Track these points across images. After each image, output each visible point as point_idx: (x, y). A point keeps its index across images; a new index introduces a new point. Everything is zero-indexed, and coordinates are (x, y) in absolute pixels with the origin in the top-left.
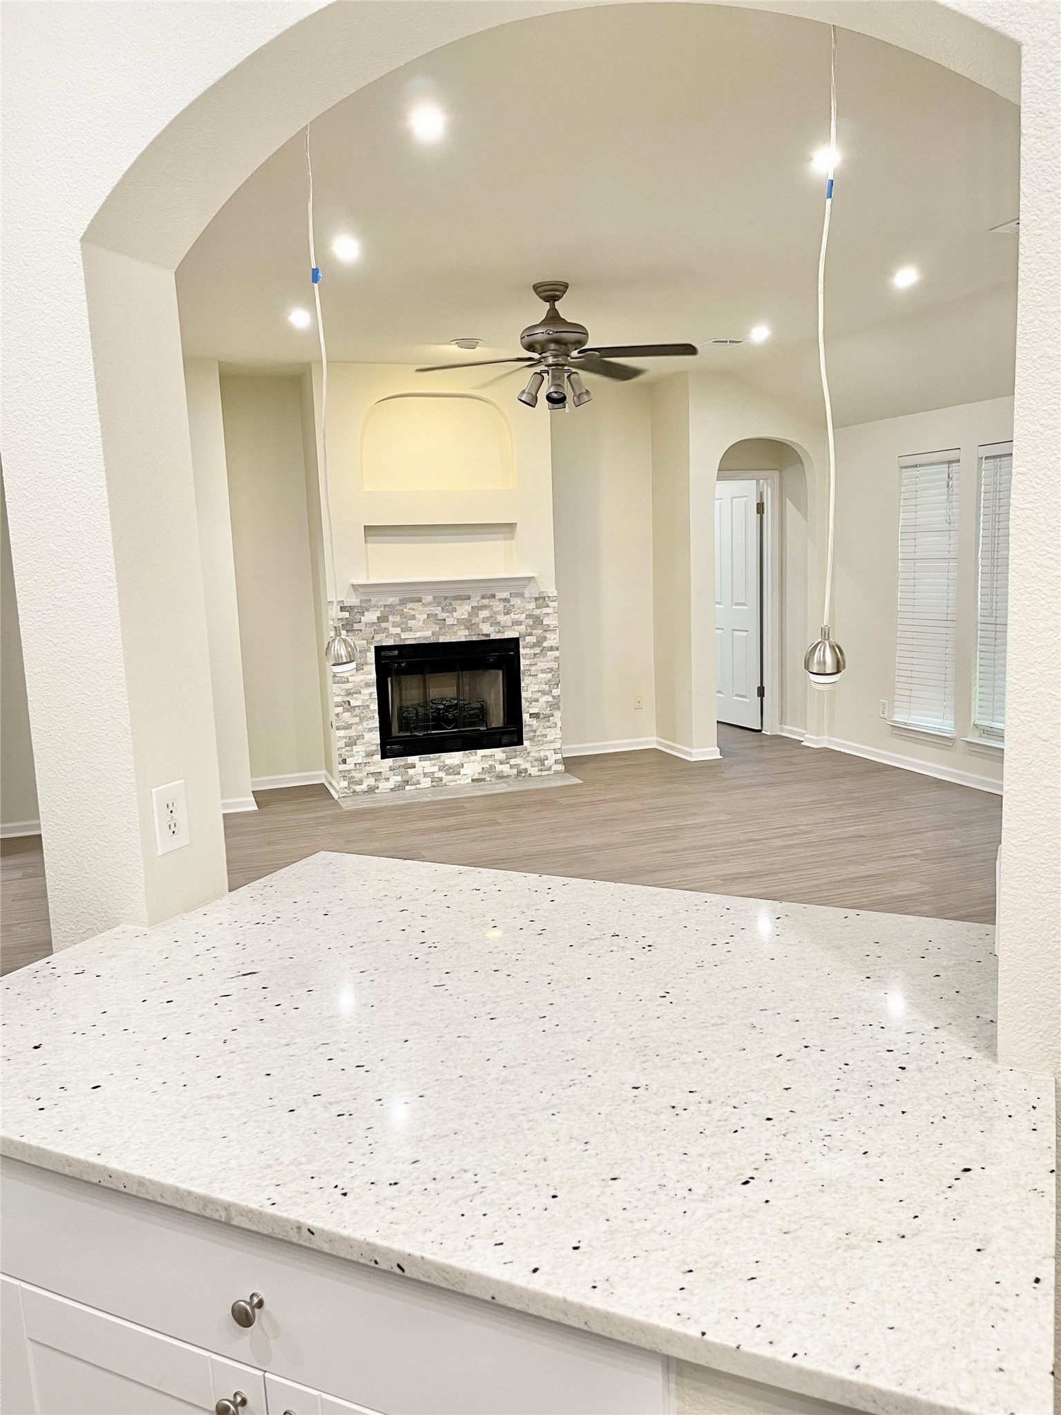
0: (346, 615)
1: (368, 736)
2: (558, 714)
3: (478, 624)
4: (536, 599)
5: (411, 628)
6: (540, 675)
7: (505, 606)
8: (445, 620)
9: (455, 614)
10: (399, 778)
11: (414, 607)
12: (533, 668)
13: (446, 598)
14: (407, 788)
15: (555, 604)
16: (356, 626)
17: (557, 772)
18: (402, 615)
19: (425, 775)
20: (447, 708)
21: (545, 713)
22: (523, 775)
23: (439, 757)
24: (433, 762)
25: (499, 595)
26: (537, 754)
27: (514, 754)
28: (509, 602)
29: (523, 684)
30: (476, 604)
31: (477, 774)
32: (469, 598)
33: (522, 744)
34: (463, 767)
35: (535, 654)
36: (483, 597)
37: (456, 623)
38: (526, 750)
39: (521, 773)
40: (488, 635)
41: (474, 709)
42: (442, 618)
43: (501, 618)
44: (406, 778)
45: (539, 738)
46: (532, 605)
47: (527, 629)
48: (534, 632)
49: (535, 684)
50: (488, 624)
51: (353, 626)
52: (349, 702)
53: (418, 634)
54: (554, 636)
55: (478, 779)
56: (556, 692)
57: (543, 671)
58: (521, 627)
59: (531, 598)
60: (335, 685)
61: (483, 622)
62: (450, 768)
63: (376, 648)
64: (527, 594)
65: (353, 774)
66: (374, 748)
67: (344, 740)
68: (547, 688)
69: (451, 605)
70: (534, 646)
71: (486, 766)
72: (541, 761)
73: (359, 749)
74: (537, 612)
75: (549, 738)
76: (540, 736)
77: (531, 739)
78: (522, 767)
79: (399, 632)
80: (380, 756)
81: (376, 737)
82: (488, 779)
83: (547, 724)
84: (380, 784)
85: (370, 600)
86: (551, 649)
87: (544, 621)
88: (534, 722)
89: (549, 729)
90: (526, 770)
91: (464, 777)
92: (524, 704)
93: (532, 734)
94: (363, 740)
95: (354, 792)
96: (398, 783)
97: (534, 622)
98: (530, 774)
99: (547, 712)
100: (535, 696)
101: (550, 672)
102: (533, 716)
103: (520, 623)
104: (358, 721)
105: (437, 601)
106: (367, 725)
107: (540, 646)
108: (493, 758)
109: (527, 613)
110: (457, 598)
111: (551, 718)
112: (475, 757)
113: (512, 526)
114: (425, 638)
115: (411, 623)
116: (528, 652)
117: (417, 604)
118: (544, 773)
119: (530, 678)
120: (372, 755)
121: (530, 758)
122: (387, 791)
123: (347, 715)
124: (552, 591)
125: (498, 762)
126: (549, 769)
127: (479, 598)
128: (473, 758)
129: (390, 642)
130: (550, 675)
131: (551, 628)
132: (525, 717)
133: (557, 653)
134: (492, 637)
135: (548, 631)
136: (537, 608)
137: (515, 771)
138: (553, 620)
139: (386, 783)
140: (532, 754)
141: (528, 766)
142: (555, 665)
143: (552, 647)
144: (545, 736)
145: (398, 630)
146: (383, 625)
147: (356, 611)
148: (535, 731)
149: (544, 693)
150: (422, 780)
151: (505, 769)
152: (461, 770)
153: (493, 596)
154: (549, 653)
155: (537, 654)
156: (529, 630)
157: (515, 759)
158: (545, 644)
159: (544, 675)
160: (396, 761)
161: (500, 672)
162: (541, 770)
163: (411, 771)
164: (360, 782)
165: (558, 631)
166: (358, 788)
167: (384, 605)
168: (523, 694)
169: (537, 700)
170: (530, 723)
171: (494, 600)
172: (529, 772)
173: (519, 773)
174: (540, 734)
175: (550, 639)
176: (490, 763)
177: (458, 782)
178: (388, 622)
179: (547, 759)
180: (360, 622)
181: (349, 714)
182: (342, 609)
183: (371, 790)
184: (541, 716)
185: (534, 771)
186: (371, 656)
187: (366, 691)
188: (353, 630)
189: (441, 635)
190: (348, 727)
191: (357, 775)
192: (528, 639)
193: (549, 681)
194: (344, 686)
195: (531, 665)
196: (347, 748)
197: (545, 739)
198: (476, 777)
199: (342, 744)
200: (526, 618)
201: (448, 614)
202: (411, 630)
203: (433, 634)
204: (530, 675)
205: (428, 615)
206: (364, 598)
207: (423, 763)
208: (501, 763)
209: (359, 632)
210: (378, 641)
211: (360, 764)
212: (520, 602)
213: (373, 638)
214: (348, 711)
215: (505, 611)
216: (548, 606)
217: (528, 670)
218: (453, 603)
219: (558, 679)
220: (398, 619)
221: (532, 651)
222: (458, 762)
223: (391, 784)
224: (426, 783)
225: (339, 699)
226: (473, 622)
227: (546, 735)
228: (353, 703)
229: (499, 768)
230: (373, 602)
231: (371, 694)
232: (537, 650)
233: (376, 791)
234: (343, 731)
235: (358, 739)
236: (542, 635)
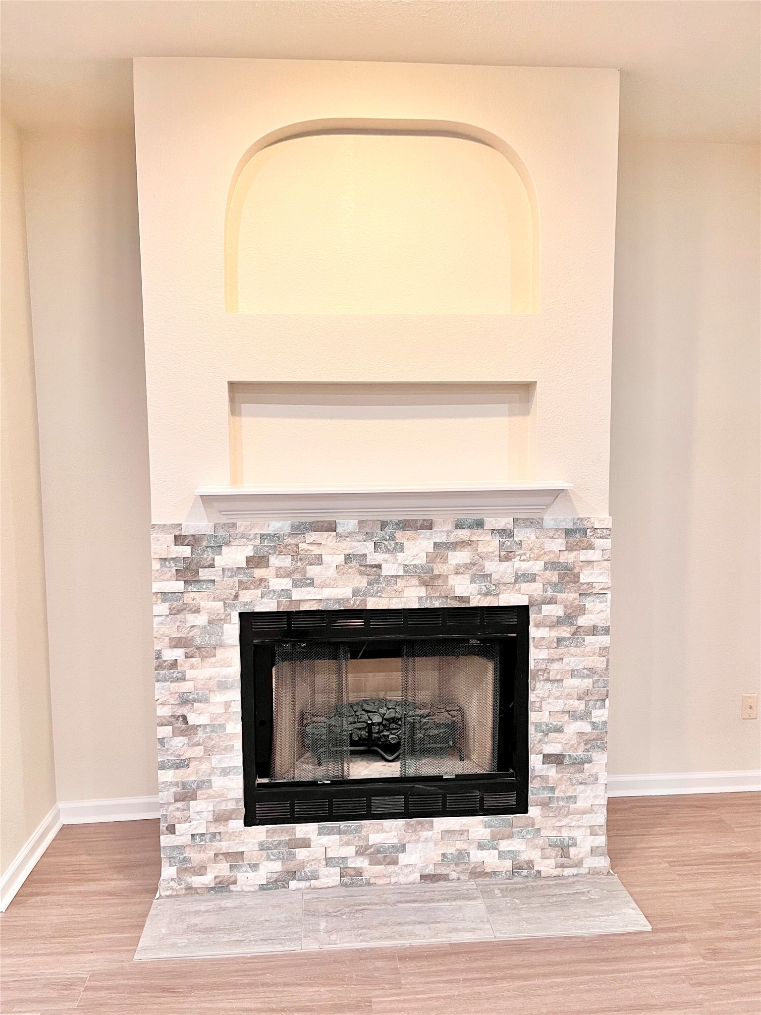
0: (185, 551)
1: (218, 782)
2: (600, 758)
3: (447, 577)
4: (568, 532)
5: (312, 579)
6: (569, 682)
7: (502, 545)
8: (379, 566)
9: (400, 556)
10: (277, 866)
11: (319, 541)
12: (555, 666)
13: (384, 525)
14: (293, 884)
15: (607, 543)
16: (204, 574)
17: (594, 872)
18: (296, 555)
19: (329, 862)
20: (390, 722)
21: (574, 754)
22: (525, 872)
23: (358, 830)
24: (345, 838)
25: (493, 522)
26: (554, 833)
27: (508, 830)
28: (512, 537)
29: (532, 697)
30: (444, 539)
31: (432, 867)
32: (428, 525)
33: (526, 811)
34: (404, 851)
35: (559, 640)
36: (459, 526)
37: (401, 573)
38: (533, 825)
39: (521, 868)
40: (466, 599)
41: (438, 726)
42: (376, 563)
43: (492, 567)
44: (291, 865)
45: (561, 803)
46: (558, 544)
47: (545, 591)
48: (561, 596)
49: (557, 698)
50: (468, 577)
51: (198, 572)
52: (184, 718)
53: (326, 593)
54: (600, 606)
55: (434, 875)
56: (599, 715)
57: (573, 674)
58: (534, 585)
59: (557, 530)
60: (158, 685)
61: (456, 573)
62: (379, 852)
63: (241, 615)
64: (549, 521)
65: (188, 853)
66: (231, 806)
67: (174, 789)
68: (580, 706)
69: (393, 538)
70: (559, 622)
71: (451, 850)
72: (563, 848)
73: (202, 807)
74: (568, 558)
75: (580, 804)
76: (562, 798)
77: (544, 804)
78: (524, 857)
79: (289, 587)
80: (242, 821)
81: (235, 785)
82: (454, 875)
83: (577, 775)
84: (239, 875)
85: (234, 524)
86: (594, 630)
87: (581, 575)
88: (551, 772)
89: (582, 787)
90: (530, 864)
91: (406, 871)
92: (533, 735)
93: (546, 794)
94: (210, 791)
95: (189, 888)
96: (275, 876)
97: (561, 577)
98: (539, 872)
99: (580, 753)
100: (555, 721)
101: (588, 676)
102: (548, 759)
103: (531, 578)
104: (202, 754)
105: (365, 530)
106: (219, 762)
107: (571, 624)
108: (464, 837)
109: (547, 558)
110: (405, 525)
111: (586, 766)
112: (430, 833)
113: (527, 388)
114: (338, 601)
115: (313, 571)
116: (547, 636)
117: (326, 534)
118: (567, 872)
119: (549, 685)
120: (227, 820)
121: (540, 842)
122: (252, 889)
123: (180, 741)
124: (601, 517)
125: (475, 845)
126: (579, 864)
127: (450, 526)
128: (425, 834)
129: (268, 605)
130: (587, 683)
131: (595, 591)
132: (535, 761)
133: (604, 640)
134: (473, 603)
135: (589, 595)
136: (570, 549)
137: (508, 865)
138: (601, 574)
139: (251, 875)
140: (544, 833)
141: (534, 855)
142: (599, 663)
143: (595, 628)
144: (573, 799)
145: (285, 583)
146: (258, 573)
147: (205, 544)
148: (553, 789)
149: (574, 715)
150: (323, 871)
151: (490, 859)
152: (400, 855)
153: (480, 524)
154: (588, 639)
155: (563, 639)
156: (550, 593)
157: (510, 841)
158: (582, 621)
159: (576, 682)
160: (274, 831)
161: (490, 666)
162: (562, 866)
163: (301, 854)
164: (201, 870)
165: (609, 596)
166: (197, 881)
167: (262, 536)
168: (533, 717)
169: (559, 730)
170: (543, 773)
171: (480, 531)
172: (536, 868)
173: (517, 868)
174: (562, 795)
175: (591, 612)
176: (460, 845)
177: (393, 880)
178: (267, 567)
179: (575, 845)
180: (212, 566)
181: (184, 740)
182: (179, 540)
183: (222, 886)
184: (567, 761)
185: (547, 867)
186: (232, 631)
187: (218, 698)
188: (199, 581)
189: (372, 596)
190: (182, 764)
191: (196, 857)
192: (547, 609)
193: (587, 692)
194: (175, 686)
195: (552, 660)
196: (179, 805)
197: (572, 806)
198: (430, 870)
199: (166, 795)
200: (545, 569)
201: (386, 556)
202: (311, 583)
203: (355, 592)
204: (548, 680)
205: (348, 558)
206: (224, 520)
207: (325, 840)
208: (481, 847)
209: (210, 585)
210: (245, 604)
211: (203, 835)
212: (533, 537)
213: (236, 597)
214: (183, 733)
215: (503, 553)
216: (591, 547)
217: (545, 670)
218: (399, 534)
219: (604, 691)
220: (285, 561)
221: (555, 634)
222: (396, 841)
223: (261, 876)
224: (330, 877)
225: (164, 712)
226: (436, 572)
227: (575, 797)
228: (192, 719)
229: (477, 856)
230: (240, 529)
231: (227, 705)
232: (565, 632)
233: (232, 887)
234: (171, 773)
235: (198, 788)
236: (577, 602)
